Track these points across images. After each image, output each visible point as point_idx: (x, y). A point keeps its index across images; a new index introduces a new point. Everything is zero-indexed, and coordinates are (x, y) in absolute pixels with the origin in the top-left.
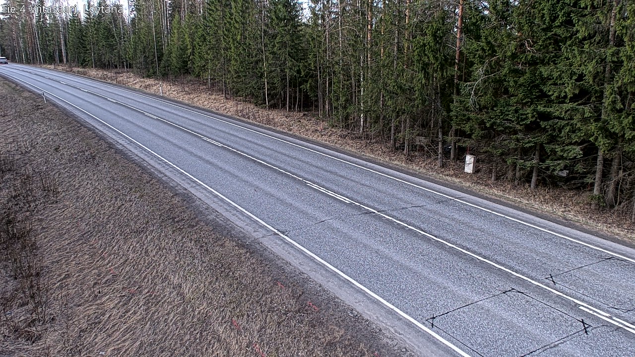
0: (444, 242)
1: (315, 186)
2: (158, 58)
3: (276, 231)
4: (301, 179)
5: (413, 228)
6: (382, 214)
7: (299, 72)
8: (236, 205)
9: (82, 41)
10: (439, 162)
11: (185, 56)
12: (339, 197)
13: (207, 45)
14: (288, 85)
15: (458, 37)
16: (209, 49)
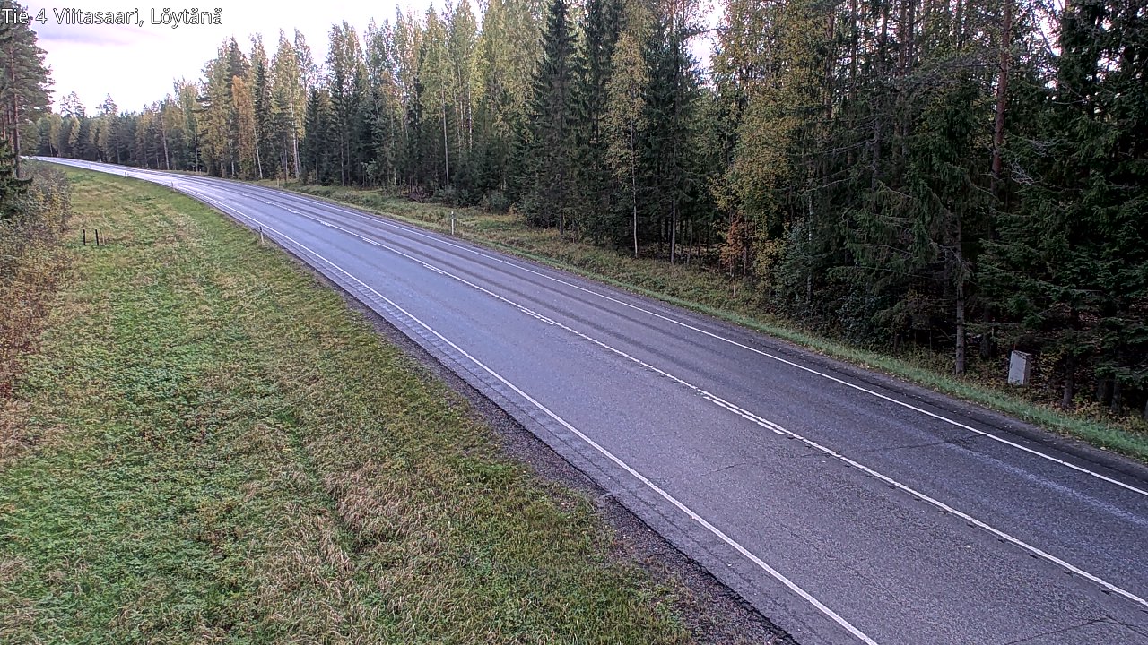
0: (966, 516)
1: (720, 402)
2: (450, 169)
3: (646, 481)
4: (694, 387)
5: (905, 488)
6: (844, 458)
7: (694, 194)
8: (576, 431)
9: (325, 141)
10: (958, 363)
11: (497, 166)
12: (763, 423)
13: (532, 148)
14: (674, 216)
15: (997, 129)
16: (537, 155)
